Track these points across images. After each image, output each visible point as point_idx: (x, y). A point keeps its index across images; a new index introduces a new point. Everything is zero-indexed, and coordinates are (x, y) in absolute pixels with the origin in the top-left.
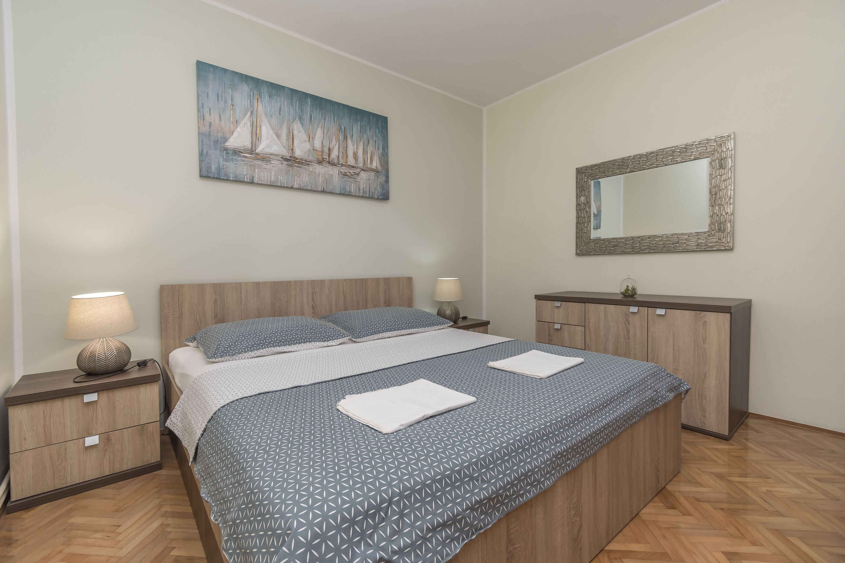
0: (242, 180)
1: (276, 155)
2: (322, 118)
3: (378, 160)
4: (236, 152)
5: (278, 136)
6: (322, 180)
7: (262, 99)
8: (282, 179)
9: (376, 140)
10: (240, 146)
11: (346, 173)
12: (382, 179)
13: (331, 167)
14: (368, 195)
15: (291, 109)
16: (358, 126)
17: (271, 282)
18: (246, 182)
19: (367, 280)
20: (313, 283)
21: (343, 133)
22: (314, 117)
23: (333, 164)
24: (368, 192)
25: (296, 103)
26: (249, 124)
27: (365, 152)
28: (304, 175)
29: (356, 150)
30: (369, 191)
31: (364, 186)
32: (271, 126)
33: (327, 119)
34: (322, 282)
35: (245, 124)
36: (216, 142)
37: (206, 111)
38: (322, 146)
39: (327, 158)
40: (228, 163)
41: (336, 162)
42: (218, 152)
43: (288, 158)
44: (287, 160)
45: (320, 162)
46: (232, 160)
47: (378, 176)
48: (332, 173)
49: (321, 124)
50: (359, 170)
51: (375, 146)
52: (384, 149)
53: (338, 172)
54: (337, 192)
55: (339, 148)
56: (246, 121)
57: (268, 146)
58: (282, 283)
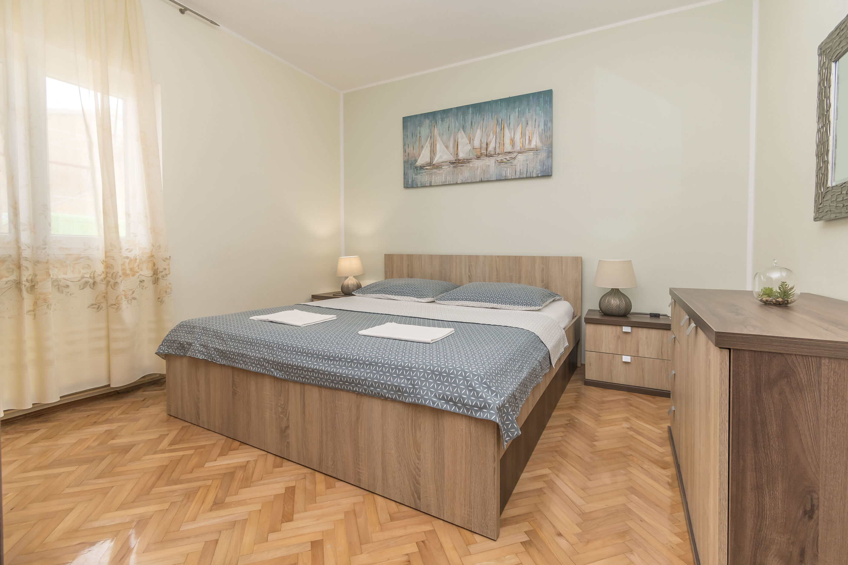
0: (425, 185)
1: (446, 162)
2: (481, 120)
3: (538, 138)
4: (422, 167)
5: (447, 147)
6: (480, 172)
7: (437, 125)
8: (450, 179)
9: (536, 119)
10: (424, 163)
11: (502, 160)
12: (543, 155)
13: (489, 159)
14: (525, 176)
15: (457, 123)
16: (515, 113)
17: (439, 255)
18: (428, 186)
19: (520, 257)
20: (470, 257)
21: (500, 126)
22: (474, 121)
23: (491, 156)
24: (526, 173)
25: (460, 117)
26: (429, 145)
27: (523, 135)
28: (466, 171)
29: (513, 136)
30: (527, 171)
31: (521, 167)
32: (443, 142)
33: (485, 119)
34: (477, 257)
35: (427, 147)
36: (411, 164)
37: (407, 146)
38: (481, 143)
39: (485, 152)
40: (417, 176)
41: (493, 153)
42: (412, 171)
43: (454, 161)
44: (453, 163)
45: (478, 158)
46: (419, 173)
47: (538, 154)
48: (489, 164)
49: (480, 125)
50: (515, 154)
51: (535, 125)
52: (545, 124)
53: (494, 161)
54: (493, 179)
55: (496, 140)
56: (428, 145)
57: (441, 157)
58: (447, 256)
